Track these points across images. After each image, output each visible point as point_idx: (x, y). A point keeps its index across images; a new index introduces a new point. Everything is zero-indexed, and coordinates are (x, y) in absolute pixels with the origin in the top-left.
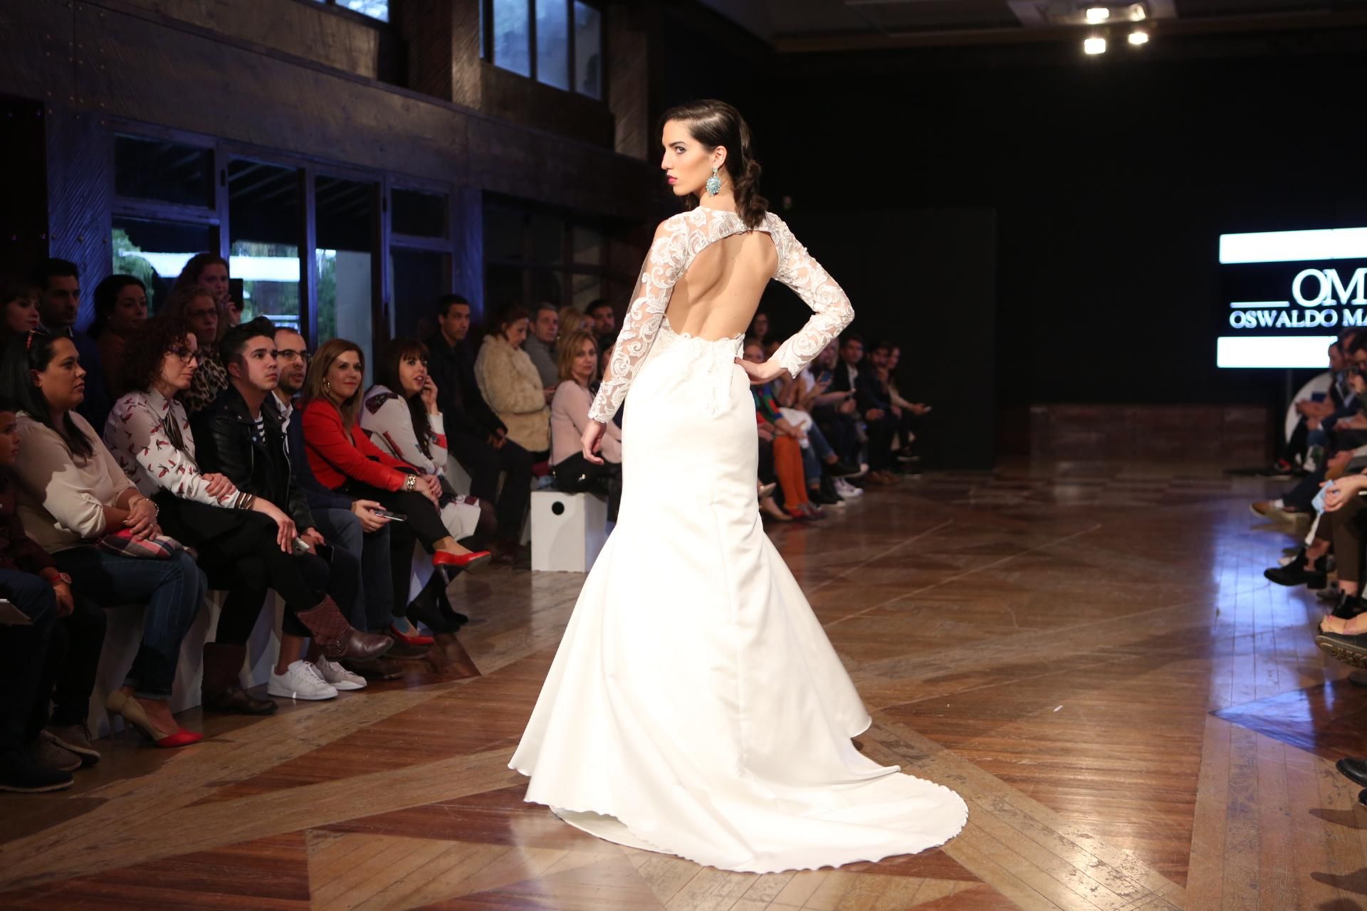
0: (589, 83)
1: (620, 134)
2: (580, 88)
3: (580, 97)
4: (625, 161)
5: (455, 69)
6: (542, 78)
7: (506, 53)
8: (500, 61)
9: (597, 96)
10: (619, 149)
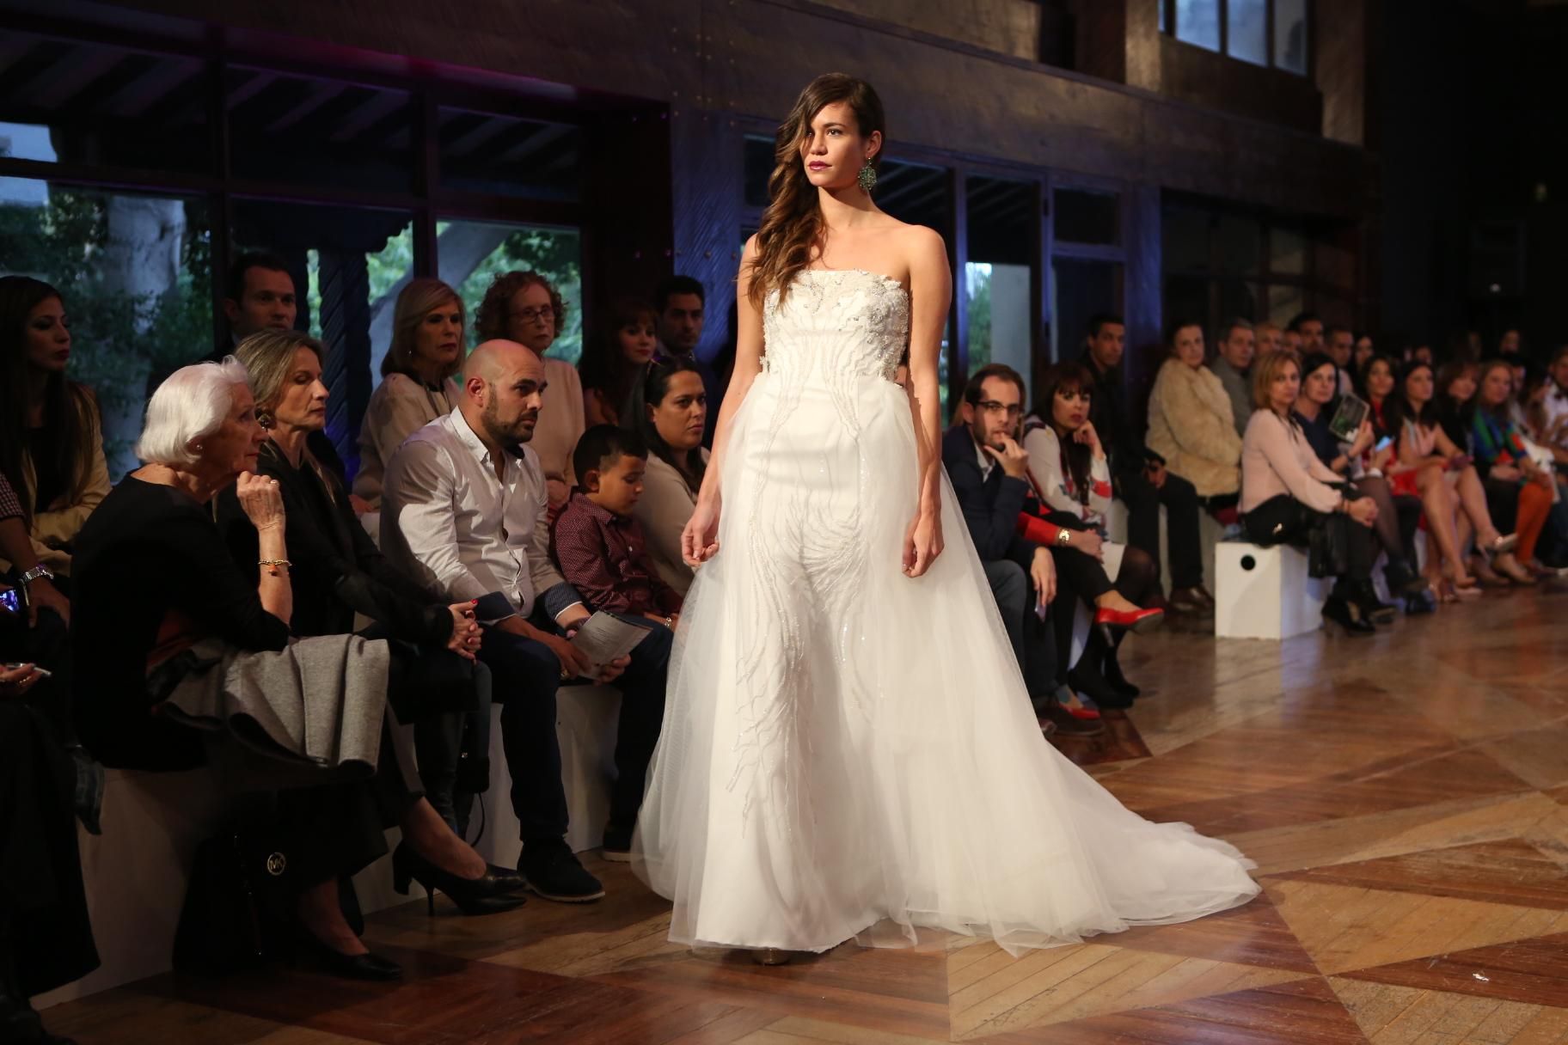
0: (1291, 56)
1: (1328, 115)
2: (1280, 62)
3: (1281, 73)
4: (1335, 147)
5: (1129, 46)
6: (1235, 52)
7: (1191, 25)
8: (1184, 35)
9: (1300, 70)
10: (1328, 132)
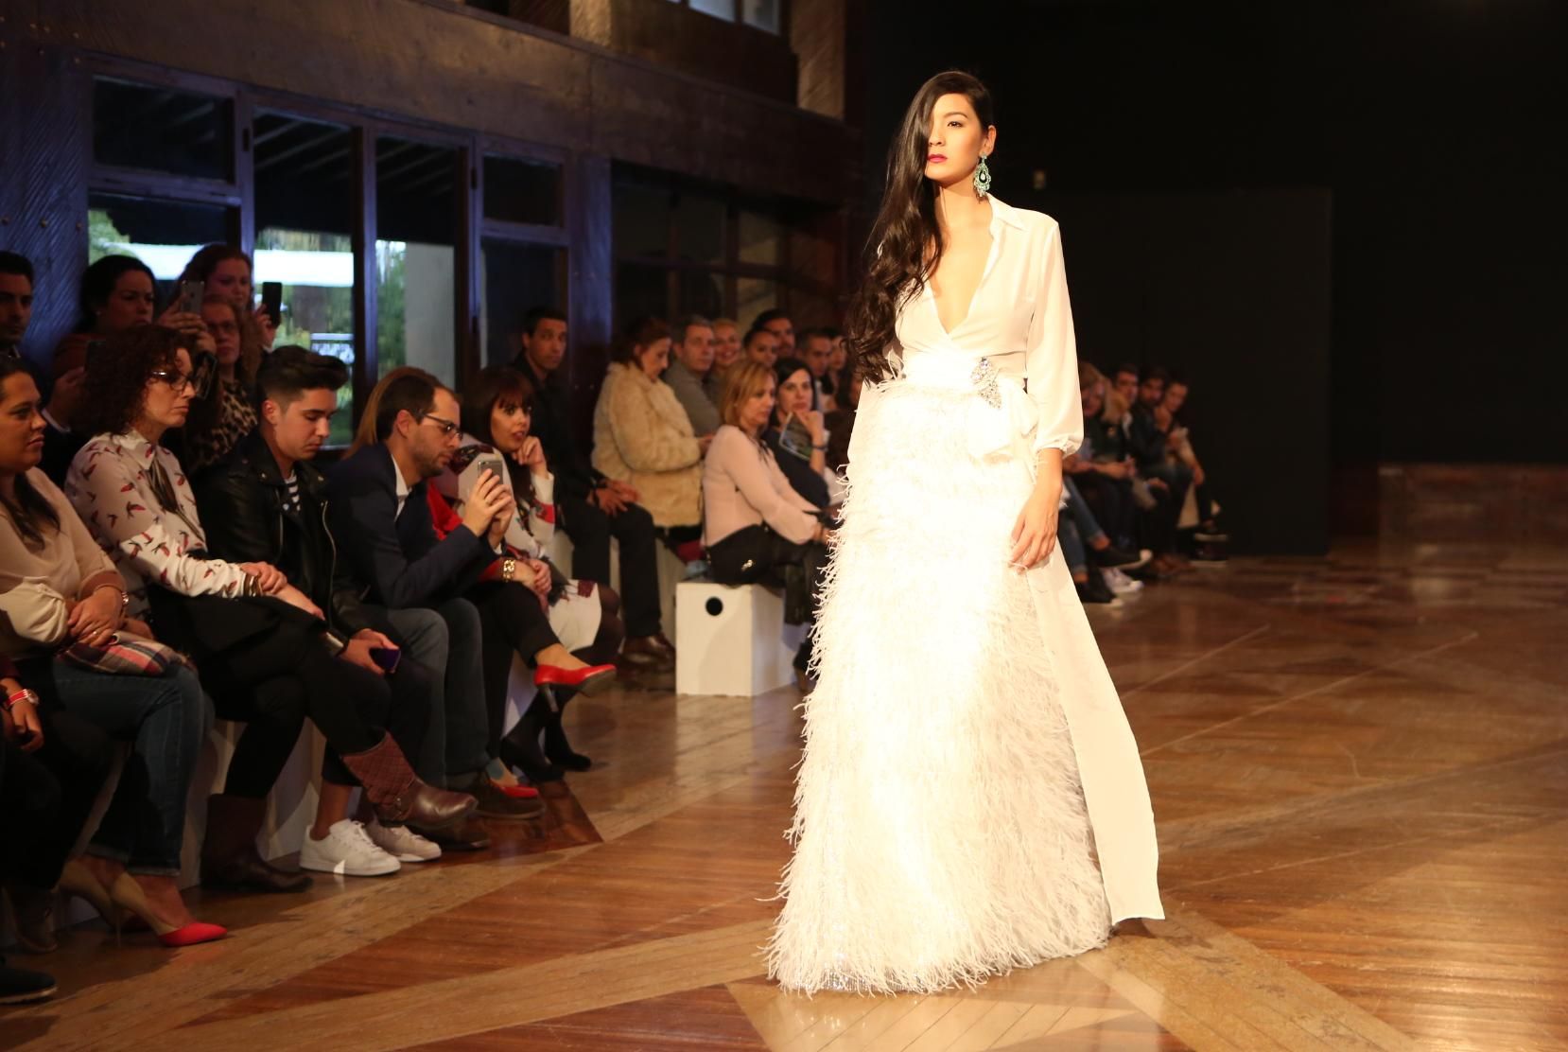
0: (762, 10)
1: (805, 82)
2: (750, 18)
3: (750, 29)
4: (813, 121)
6: (697, 4)
9: (772, 27)
10: (804, 103)
